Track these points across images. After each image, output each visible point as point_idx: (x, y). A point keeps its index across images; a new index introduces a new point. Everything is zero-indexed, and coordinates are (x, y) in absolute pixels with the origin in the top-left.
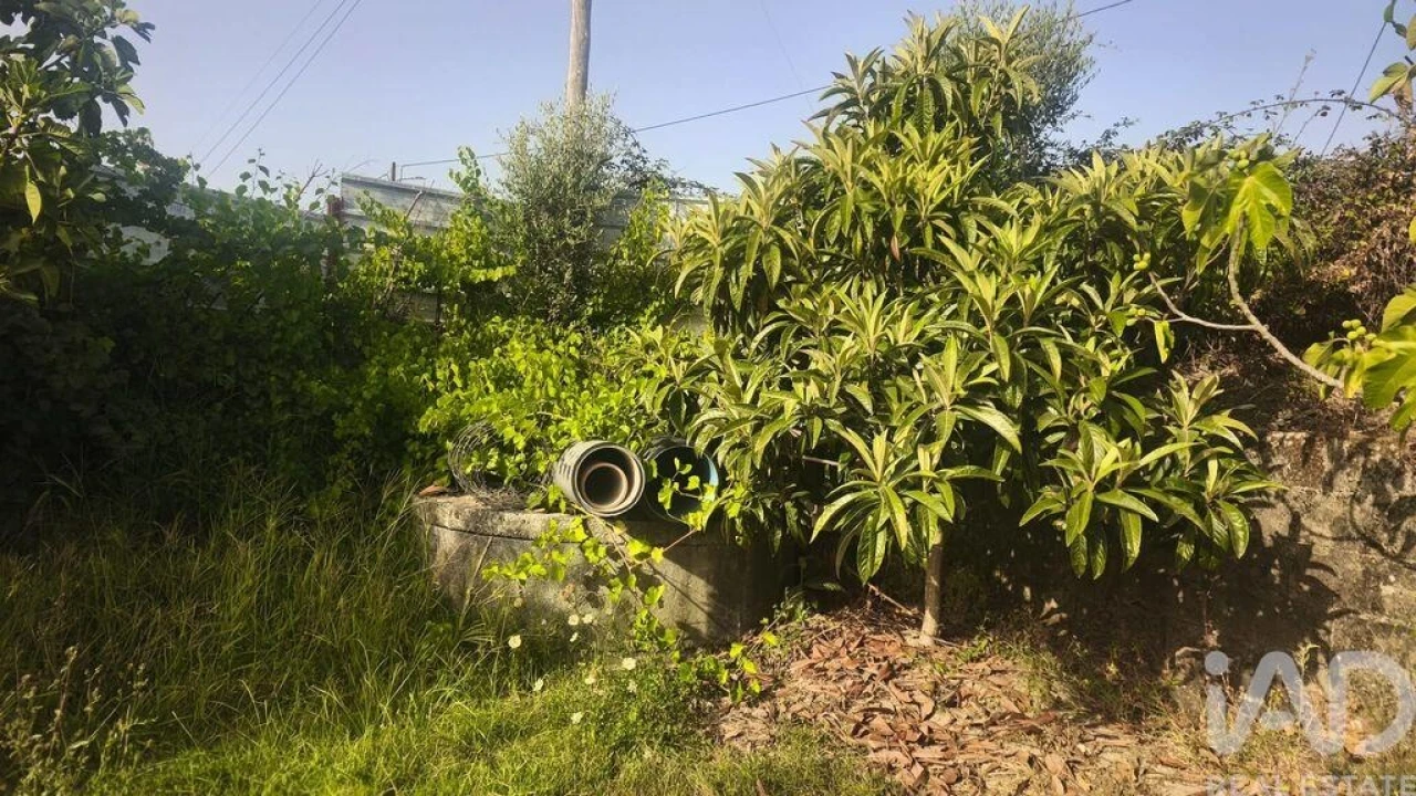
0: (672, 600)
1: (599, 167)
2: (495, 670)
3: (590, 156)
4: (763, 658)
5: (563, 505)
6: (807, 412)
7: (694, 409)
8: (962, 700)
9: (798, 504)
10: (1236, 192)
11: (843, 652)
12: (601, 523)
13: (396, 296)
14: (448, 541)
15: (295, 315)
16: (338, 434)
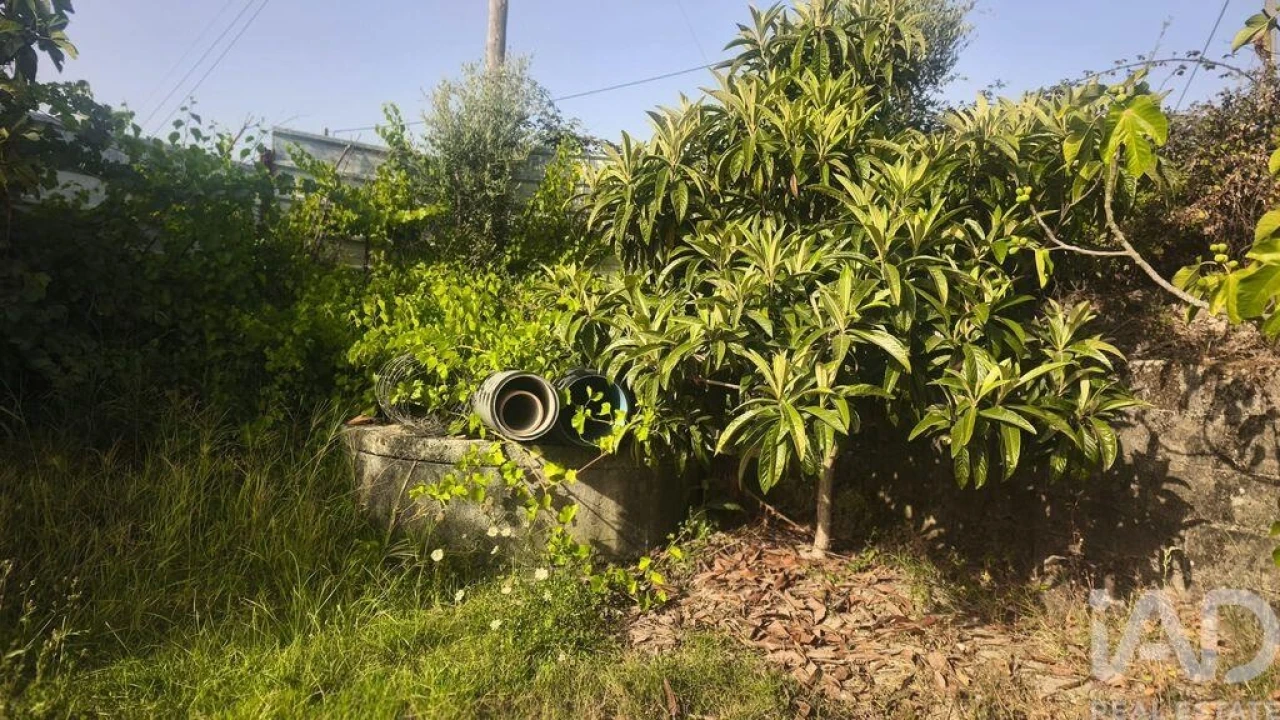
0: (585, 519)
1: (517, 125)
2: (419, 584)
3: (508, 114)
4: (669, 571)
5: (483, 432)
6: (712, 337)
7: (605, 341)
8: (851, 606)
9: (702, 428)
10: (1115, 124)
11: (743, 565)
12: (518, 447)
13: (325, 243)
14: (374, 465)
15: (228, 257)
16: (269, 367)
